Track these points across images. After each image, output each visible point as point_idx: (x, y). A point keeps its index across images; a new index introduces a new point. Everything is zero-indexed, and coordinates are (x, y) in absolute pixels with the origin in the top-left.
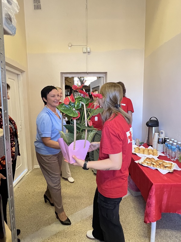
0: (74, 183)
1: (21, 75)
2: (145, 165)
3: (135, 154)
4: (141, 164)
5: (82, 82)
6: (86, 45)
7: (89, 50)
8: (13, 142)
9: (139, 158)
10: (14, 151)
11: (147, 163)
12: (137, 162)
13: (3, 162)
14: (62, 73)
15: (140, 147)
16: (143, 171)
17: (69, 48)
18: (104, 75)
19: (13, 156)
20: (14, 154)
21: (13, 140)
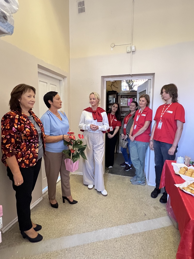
0: (107, 196)
1: (63, 80)
2: (188, 192)
3: (179, 175)
4: (182, 189)
5: (131, 87)
6: (130, 43)
7: (133, 49)
8: (36, 144)
9: (182, 181)
10: (37, 152)
11: (192, 190)
12: (177, 185)
13: (26, 161)
14: (103, 77)
15: (189, 168)
16: (183, 199)
17: (112, 49)
18: (152, 76)
19: (37, 157)
20: (37, 155)
21: (36, 142)
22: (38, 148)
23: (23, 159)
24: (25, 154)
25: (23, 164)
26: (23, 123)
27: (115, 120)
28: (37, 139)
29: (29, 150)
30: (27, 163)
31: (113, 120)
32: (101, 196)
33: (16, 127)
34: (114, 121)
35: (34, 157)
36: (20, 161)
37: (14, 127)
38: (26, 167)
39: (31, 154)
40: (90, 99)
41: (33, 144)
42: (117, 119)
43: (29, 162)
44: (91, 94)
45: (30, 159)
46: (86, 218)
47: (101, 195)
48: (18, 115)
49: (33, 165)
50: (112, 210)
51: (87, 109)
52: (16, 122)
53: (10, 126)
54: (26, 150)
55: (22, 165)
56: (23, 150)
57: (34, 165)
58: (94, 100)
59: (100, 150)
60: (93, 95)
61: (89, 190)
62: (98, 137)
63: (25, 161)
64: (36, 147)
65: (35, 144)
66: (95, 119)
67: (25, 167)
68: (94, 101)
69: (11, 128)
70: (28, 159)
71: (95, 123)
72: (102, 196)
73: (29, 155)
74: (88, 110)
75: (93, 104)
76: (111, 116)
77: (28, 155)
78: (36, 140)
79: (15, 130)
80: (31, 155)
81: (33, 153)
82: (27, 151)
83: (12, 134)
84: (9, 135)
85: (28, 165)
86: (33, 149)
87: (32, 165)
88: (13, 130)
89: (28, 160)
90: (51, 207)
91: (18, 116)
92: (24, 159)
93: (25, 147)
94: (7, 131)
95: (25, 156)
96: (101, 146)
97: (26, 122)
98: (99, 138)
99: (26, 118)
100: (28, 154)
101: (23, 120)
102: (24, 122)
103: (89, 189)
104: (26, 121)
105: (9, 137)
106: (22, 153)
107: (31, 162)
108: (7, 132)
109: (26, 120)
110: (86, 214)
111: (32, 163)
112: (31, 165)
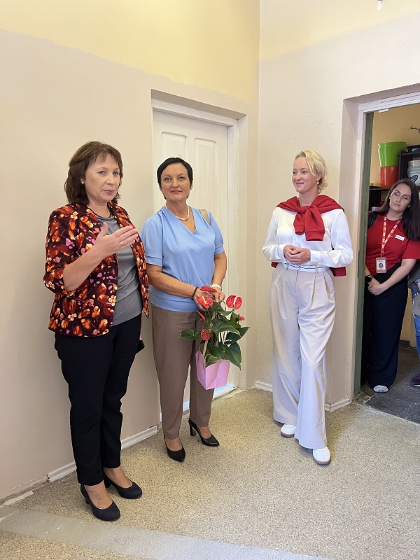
1: (235, 126)
8: (112, 285)
10: (113, 305)
13: (84, 323)
17: (380, 6)
19: (113, 317)
20: (112, 311)
21: (112, 281)
22: (115, 294)
23: (78, 315)
24: (82, 305)
25: (78, 327)
26: (85, 231)
27: (398, 237)
28: (114, 273)
29: (93, 298)
30: (87, 327)
31: (389, 236)
32: (307, 462)
33: (73, 238)
34: (393, 240)
35: (102, 316)
36: (72, 319)
37: (67, 239)
38: (83, 335)
39: (97, 307)
40: (294, 173)
41: (103, 285)
42: (405, 235)
43: (90, 325)
44: (298, 157)
45: (94, 319)
46: (237, 506)
47: (311, 459)
48: (76, 213)
49: (101, 333)
50: (322, 509)
51: (287, 205)
52: (73, 226)
53: (60, 237)
54: (85, 296)
55: (75, 330)
56: (80, 297)
57: (104, 333)
58: (302, 176)
59: (316, 326)
60: (303, 158)
61: (281, 437)
62: (309, 285)
63: (83, 321)
64: (111, 292)
65: (107, 286)
66: (298, 233)
67: (80, 335)
68: (305, 176)
69: (63, 241)
70: (89, 317)
71: (300, 242)
72: (313, 463)
73: (92, 309)
74: (289, 206)
75: (302, 187)
76: (385, 224)
77: (88, 310)
78: (111, 274)
79: (71, 245)
80: (97, 311)
81: (103, 305)
82: (87, 299)
83: (65, 254)
84: (58, 256)
85: (89, 332)
86: (101, 297)
87: (98, 334)
88: (67, 245)
89: (89, 322)
90: (166, 456)
91: (77, 215)
92: (80, 317)
93: (86, 290)
94: (54, 246)
95: (82, 310)
96: (318, 314)
97: (90, 229)
98: (312, 287)
99: (93, 221)
100: (87, 307)
101: (86, 226)
102: (86, 229)
103: (284, 436)
104: (93, 229)
105: (58, 260)
106: (77, 303)
107: (95, 324)
108: (55, 249)
109: (92, 226)
110: (244, 498)
111: (97, 328)
112: (95, 332)
